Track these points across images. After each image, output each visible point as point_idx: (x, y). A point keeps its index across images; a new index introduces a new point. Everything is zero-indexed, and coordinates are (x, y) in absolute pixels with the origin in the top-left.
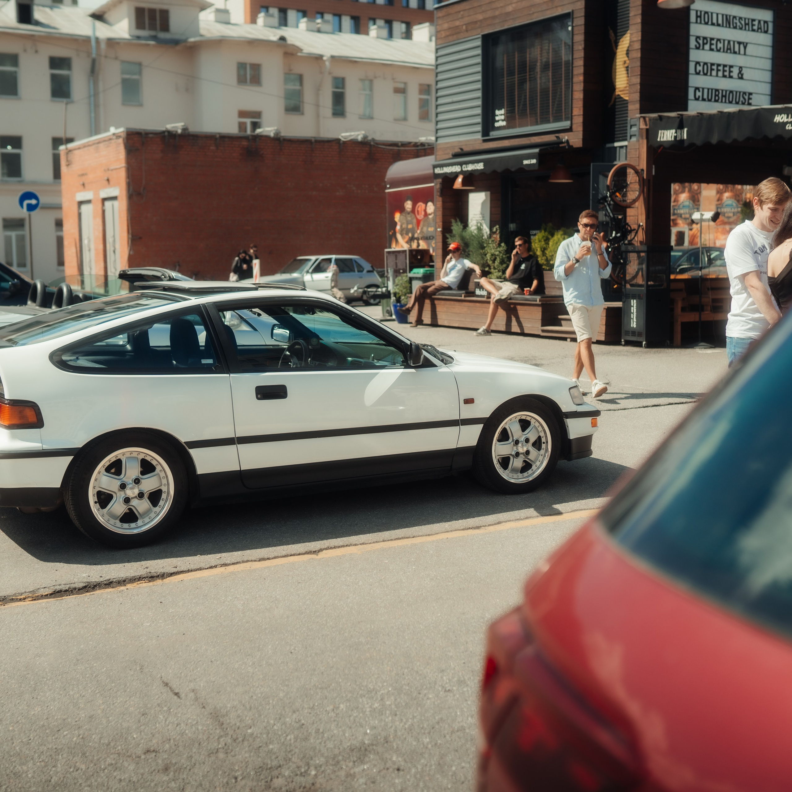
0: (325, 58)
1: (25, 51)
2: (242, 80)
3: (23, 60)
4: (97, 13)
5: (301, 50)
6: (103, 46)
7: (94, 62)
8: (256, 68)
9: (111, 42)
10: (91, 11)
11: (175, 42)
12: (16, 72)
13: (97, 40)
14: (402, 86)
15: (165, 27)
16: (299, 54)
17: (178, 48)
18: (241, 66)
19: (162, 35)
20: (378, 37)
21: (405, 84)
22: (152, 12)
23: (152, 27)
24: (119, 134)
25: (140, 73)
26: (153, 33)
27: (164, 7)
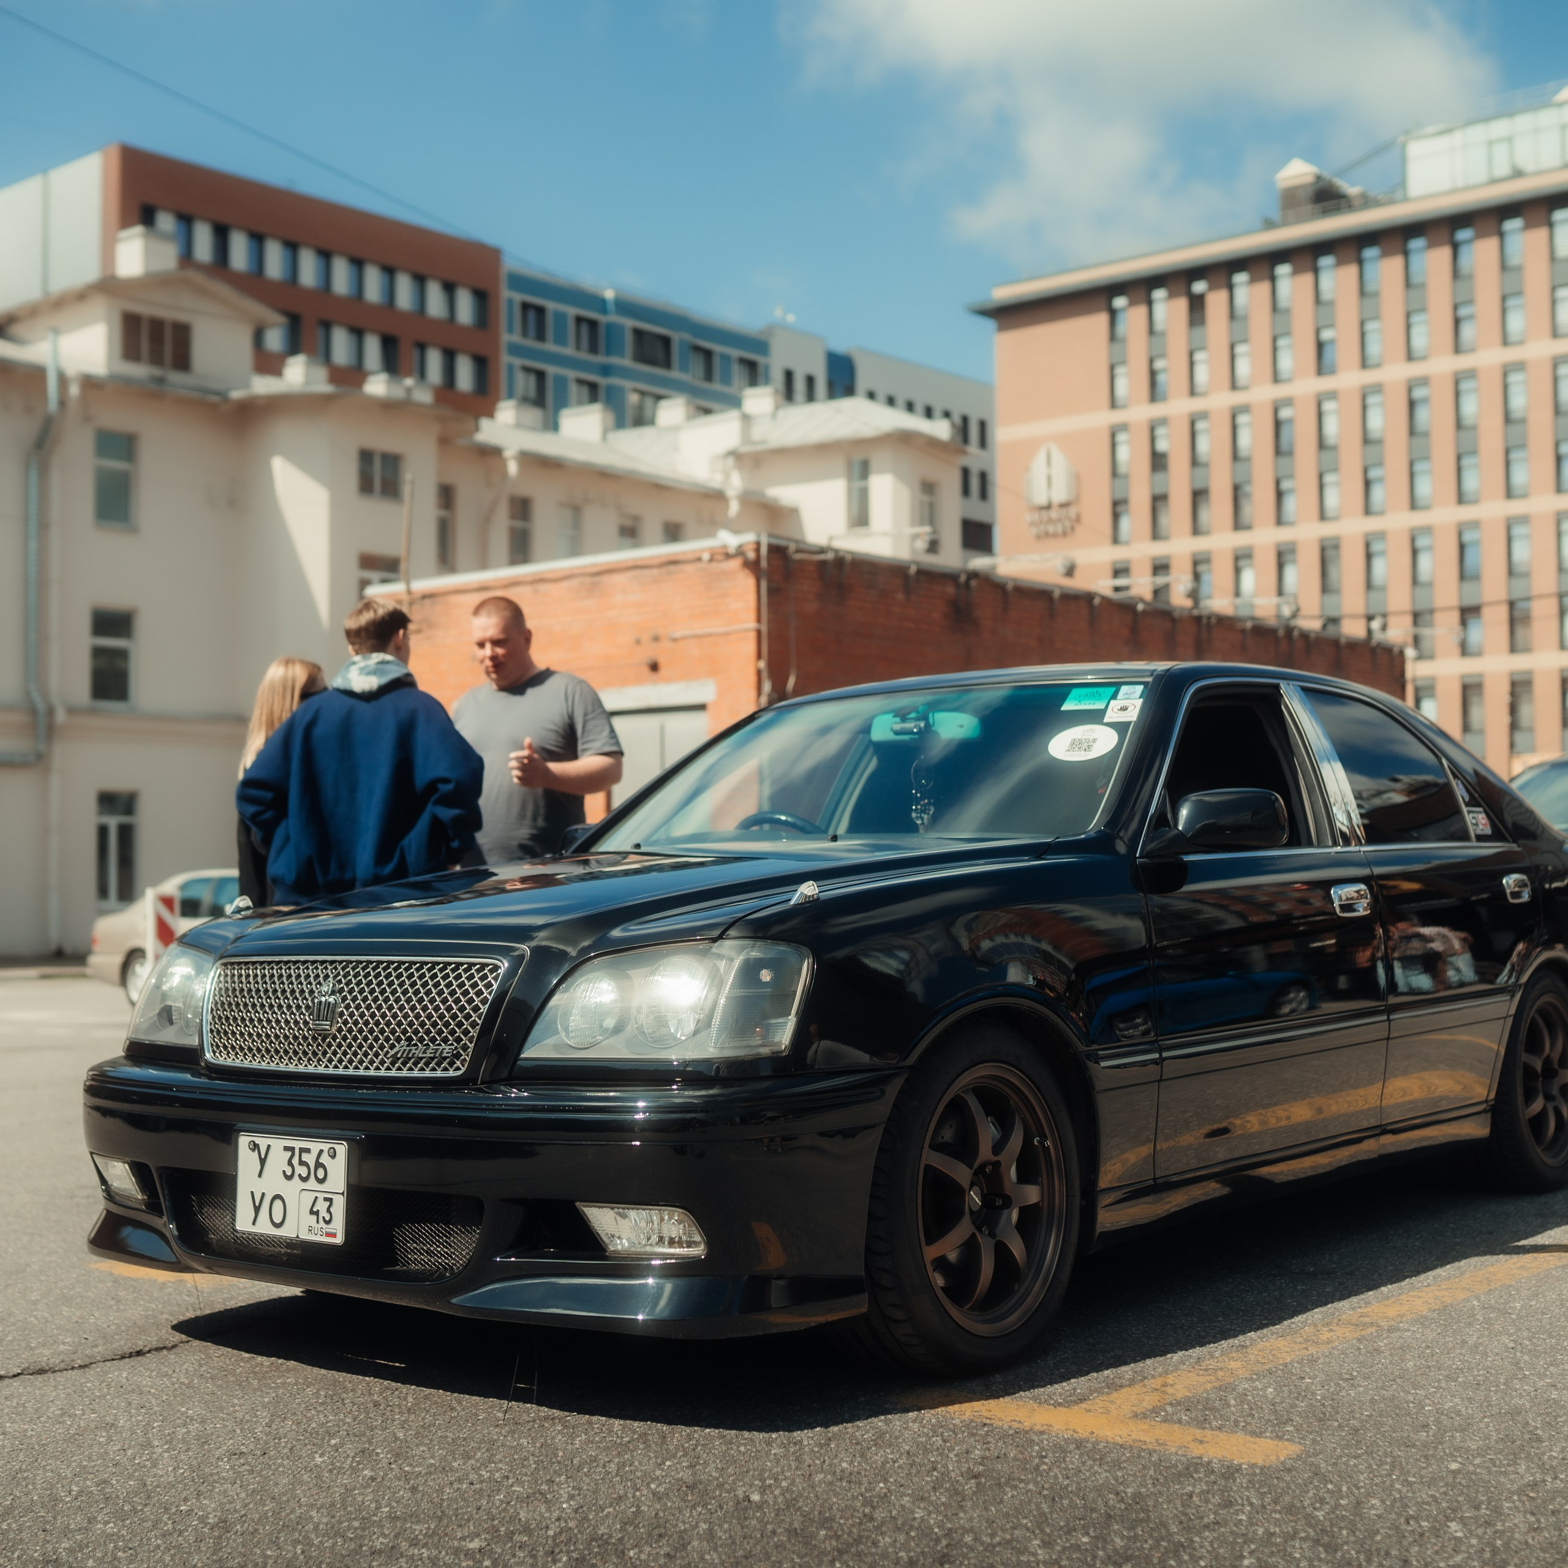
2: (366, 486)
6: (74, 390)
8: (392, 462)
13: (61, 373)
14: (628, 523)
15: (182, 361)
18: (366, 457)
19: (176, 377)
20: (518, 425)
21: (637, 519)
22: (157, 326)
23: (156, 359)
25: (131, 457)
26: (157, 372)
27: (182, 317)
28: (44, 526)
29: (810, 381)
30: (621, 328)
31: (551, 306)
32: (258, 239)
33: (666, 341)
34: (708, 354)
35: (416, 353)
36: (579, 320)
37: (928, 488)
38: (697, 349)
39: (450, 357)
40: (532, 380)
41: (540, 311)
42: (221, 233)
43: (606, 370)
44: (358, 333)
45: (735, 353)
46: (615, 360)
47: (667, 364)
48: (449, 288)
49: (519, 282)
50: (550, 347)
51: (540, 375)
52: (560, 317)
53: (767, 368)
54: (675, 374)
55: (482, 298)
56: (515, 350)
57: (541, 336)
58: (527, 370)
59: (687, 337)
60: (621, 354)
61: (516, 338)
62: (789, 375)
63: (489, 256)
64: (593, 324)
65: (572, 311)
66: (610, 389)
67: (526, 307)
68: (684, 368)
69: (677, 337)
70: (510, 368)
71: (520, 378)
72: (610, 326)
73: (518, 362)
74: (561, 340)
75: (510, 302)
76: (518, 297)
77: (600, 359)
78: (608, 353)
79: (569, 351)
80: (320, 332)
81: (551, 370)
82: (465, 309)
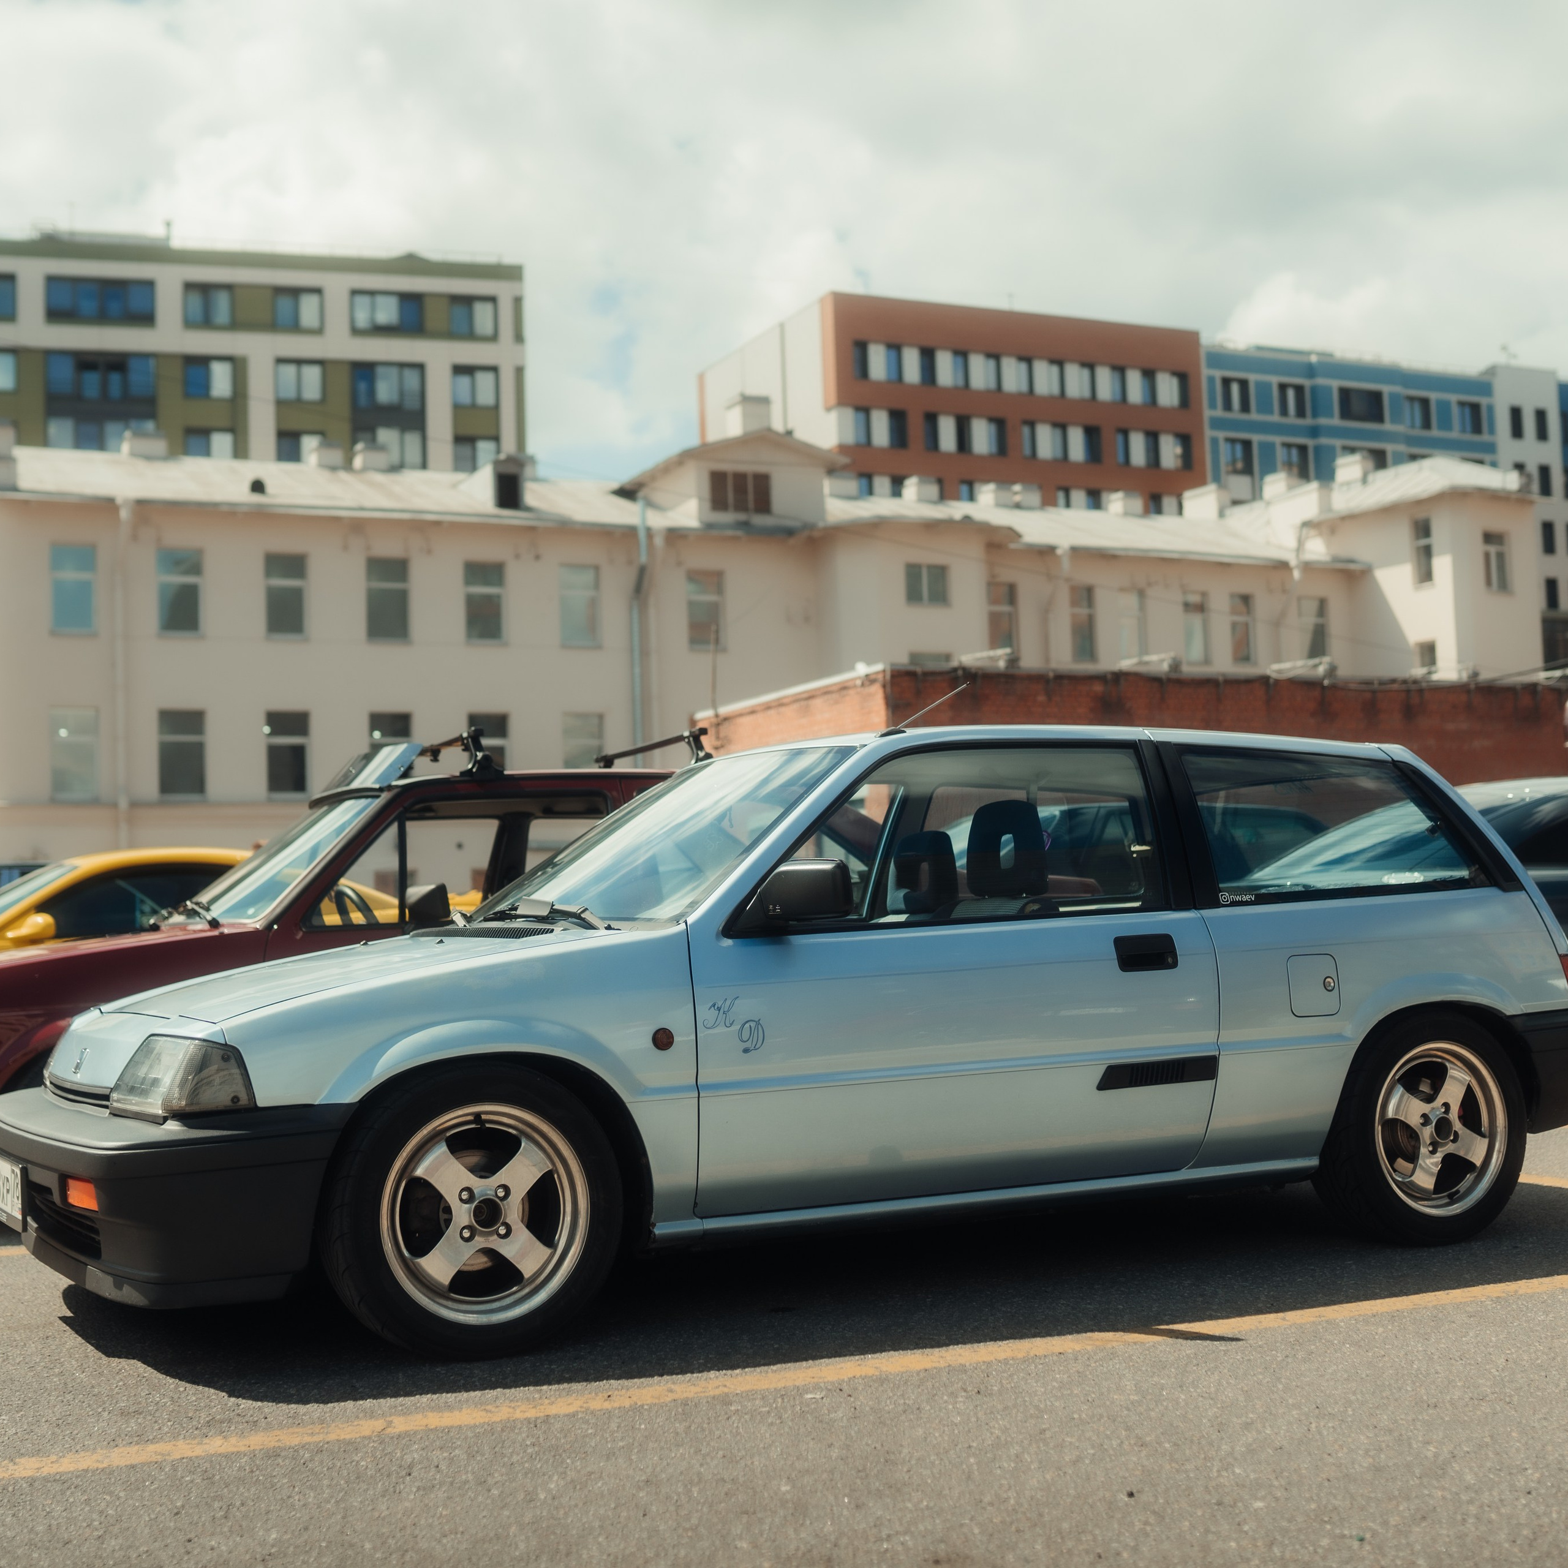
0: (1059, 552)
1: (517, 556)
2: (913, 595)
3: (514, 574)
4: (628, 487)
5: (1018, 536)
6: (659, 541)
7: (642, 571)
8: (940, 572)
9: (675, 535)
10: (615, 485)
11: (789, 532)
12: (499, 597)
13: (649, 530)
15: (764, 504)
16: (1012, 546)
17: (792, 541)
18: (913, 572)
19: (759, 520)
21: (1204, 594)
22: (740, 478)
23: (741, 506)
24: (873, 677)
25: (720, 589)
26: (741, 517)
27: (761, 469)
28: (645, 653)
29: (1541, 416)
30: (1329, 389)
31: (1252, 378)
32: (962, 355)
33: (1375, 398)
34: (1425, 403)
35: (1120, 438)
36: (1283, 387)
37: (1490, 538)
38: (1411, 399)
39: (1153, 438)
40: (1239, 448)
41: (1244, 384)
42: (928, 356)
43: (1314, 432)
44: (1062, 427)
45: (1453, 398)
46: (1323, 421)
47: (1379, 418)
48: (1149, 375)
49: (1219, 358)
50: (1254, 416)
51: (1247, 445)
52: (1264, 387)
53: (1491, 408)
54: (1388, 426)
55: (1183, 379)
56: (1217, 424)
57: (1245, 407)
58: (1232, 441)
59: (1398, 389)
60: (1330, 415)
61: (1219, 413)
62: (1516, 414)
63: (1190, 339)
64: (1299, 390)
65: (1275, 380)
66: (1317, 449)
67: (1226, 382)
68: (1397, 419)
69: (1386, 389)
70: (1215, 441)
71: (1224, 449)
72: (1314, 389)
73: (1221, 435)
74: (1265, 408)
75: (1211, 380)
76: (1218, 374)
77: (1308, 421)
78: (1315, 415)
79: (1275, 418)
80: (1026, 430)
81: (1256, 438)
82: (1168, 391)
